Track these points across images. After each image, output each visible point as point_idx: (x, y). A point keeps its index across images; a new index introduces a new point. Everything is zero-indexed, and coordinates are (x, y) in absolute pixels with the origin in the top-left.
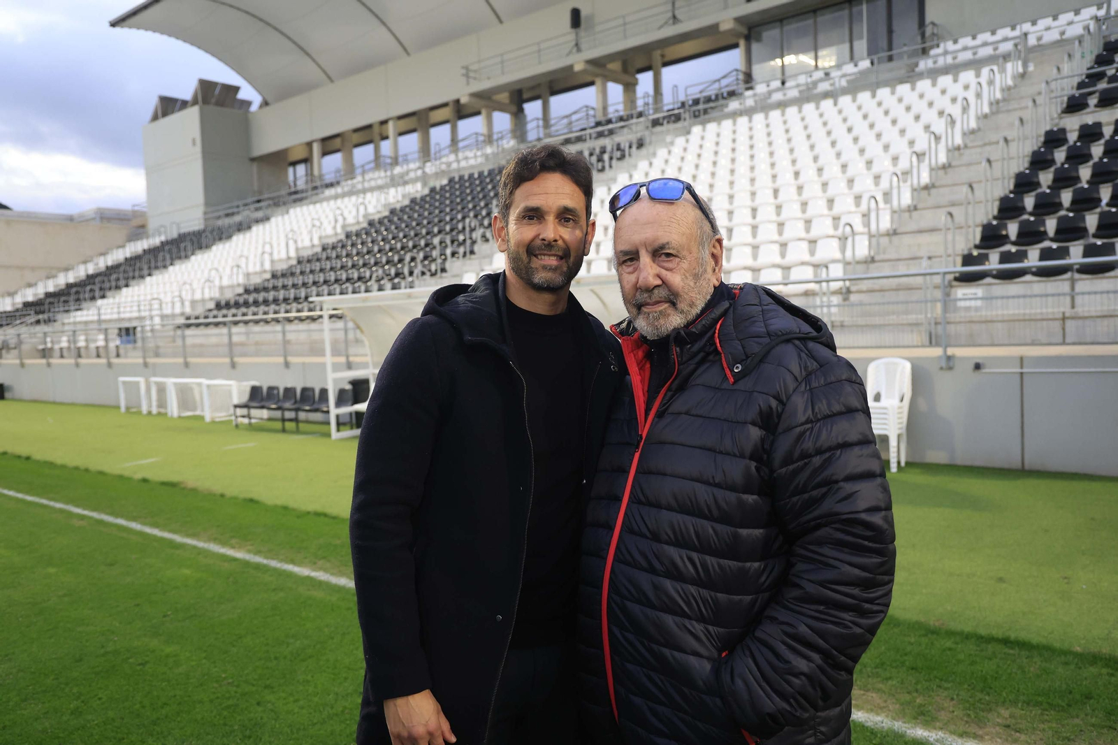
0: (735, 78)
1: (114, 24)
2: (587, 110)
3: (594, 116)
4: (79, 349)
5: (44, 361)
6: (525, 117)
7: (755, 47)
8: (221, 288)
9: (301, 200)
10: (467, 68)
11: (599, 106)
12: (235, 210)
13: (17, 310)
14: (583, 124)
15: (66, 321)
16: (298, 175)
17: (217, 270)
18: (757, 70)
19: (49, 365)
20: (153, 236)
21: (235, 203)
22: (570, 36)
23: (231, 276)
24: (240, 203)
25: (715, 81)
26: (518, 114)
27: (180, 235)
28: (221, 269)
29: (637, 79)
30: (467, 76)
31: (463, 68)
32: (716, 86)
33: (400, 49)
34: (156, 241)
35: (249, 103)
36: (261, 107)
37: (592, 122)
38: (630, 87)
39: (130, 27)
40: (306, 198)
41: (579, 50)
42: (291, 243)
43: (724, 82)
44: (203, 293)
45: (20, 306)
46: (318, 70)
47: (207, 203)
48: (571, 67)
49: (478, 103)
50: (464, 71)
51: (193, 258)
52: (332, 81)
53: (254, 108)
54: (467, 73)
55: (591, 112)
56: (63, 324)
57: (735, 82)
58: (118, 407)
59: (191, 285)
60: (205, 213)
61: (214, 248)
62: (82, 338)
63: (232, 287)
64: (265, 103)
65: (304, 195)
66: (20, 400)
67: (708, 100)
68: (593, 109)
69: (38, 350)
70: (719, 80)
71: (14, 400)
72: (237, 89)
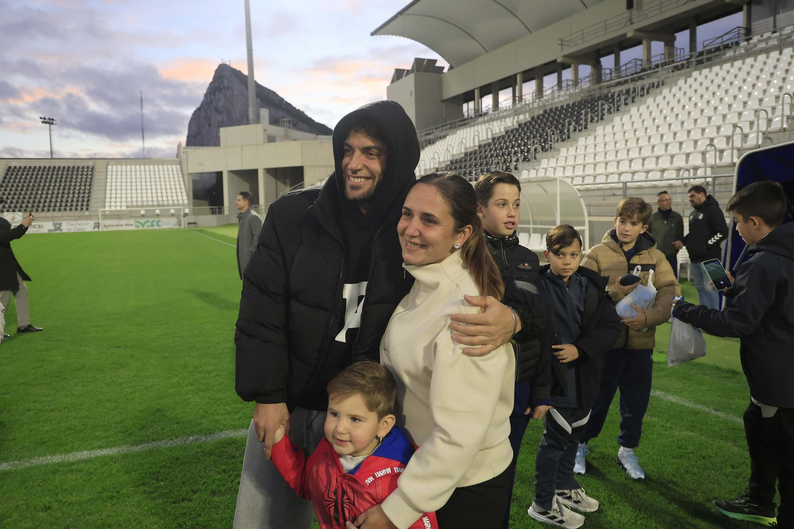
0: (737, 33)
1: (373, 34)
2: (636, 62)
3: (641, 65)
6: (601, 66)
7: (755, 9)
8: (439, 162)
9: (465, 124)
10: (562, 40)
11: (645, 58)
12: (431, 131)
14: (632, 70)
16: (470, 108)
17: (438, 154)
18: (755, 25)
21: (431, 127)
22: (626, 14)
23: (444, 157)
24: (434, 127)
25: (719, 38)
26: (597, 65)
28: (440, 154)
29: (675, 37)
30: (562, 45)
31: (559, 40)
32: (720, 40)
33: (527, 31)
35: (443, 68)
36: (449, 70)
37: (639, 69)
38: (670, 43)
39: (380, 35)
40: (468, 123)
41: (632, 23)
42: (476, 138)
43: (725, 38)
44: (430, 166)
46: (480, 46)
48: (625, 34)
49: (567, 61)
50: (560, 42)
51: (426, 148)
52: (487, 52)
53: (445, 71)
54: (562, 43)
55: (639, 62)
57: (737, 36)
59: (424, 161)
61: (437, 143)
63: (444, 162)
64: (451, 68)
65: (467, 121)
67: (710, 52)
68: (641, 60)
70: (722, 37)
72: (435, 61)
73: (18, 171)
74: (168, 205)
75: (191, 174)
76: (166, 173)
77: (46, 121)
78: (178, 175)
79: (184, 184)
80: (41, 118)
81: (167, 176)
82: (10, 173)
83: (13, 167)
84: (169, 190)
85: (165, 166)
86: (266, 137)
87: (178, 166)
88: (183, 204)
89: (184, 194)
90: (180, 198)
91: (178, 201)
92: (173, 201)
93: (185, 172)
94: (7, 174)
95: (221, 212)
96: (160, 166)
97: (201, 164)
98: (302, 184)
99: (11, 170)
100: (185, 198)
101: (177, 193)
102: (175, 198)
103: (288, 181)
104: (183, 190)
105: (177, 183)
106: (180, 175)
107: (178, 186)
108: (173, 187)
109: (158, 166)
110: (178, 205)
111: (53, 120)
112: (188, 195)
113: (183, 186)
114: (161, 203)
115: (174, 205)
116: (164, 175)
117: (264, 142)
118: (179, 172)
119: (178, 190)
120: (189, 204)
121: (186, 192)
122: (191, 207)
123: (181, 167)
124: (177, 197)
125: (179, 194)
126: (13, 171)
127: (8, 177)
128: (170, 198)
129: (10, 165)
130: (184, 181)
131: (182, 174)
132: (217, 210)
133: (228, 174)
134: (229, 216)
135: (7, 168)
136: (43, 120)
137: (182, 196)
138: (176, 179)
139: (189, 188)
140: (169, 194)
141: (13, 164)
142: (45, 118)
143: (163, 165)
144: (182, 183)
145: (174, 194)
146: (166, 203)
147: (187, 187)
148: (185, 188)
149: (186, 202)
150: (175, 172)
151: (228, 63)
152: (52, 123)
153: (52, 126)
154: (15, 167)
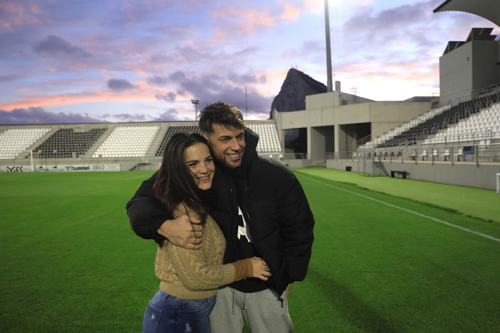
1: (435, 11)
4: (433, 156)
5: (414, 162)
13: (392, 140)
15: (423, 144)
19: (416, 163)
20: (444, 105)
27: (460, 104)
34: (446, 108)
45: (393, 138)
47: (474, 87)
56: (422, 145)
58: (496, 190)
60: (472, 92)
62: (435, 151)
66: (414, 180)
69: (411, 157)
71: (409, 179)
72: (491, 29)
73: (175, 129)
74: (268, 152)
75: (284, 130)
76: (266, 129)
77: (194, 102)
78: (274, 131)
79: (279, 137)
80: (192, 100)
81: (266, 132)
82: (170, 131)
83: (172, 127)
84: (268, 141)
85: (265, 125)
86: (341, 101)
87: (274, 125)
88: (278, 152)
89: (279, 144)
90: (276, 147)
91: (275, 149)
92: (271, 149)
93: (279, 129)
94: (168, 131)
95: (305, 157)
96: (262, 125)
97: (291, 123)
98: (370, 136)
99: (171, 129)
100: (280, 147)
101: (273, 143)
102: (273, 147)
103: (355, 135)
104: (278, 141)
105: (274, 136)
106: (276, 131)
107: (274, 139)
108: (271, 139)
109: (261, 125)
110: (275, 152)
111: (198, 101)
112: (281, 145)
113: (278, 139)
114: (263, 150)
115: (272, 152)
116: (265, 131)
117: (340, 105)
118: (275, 129)
119: (275, 141)
120: (282, 151)
121: (280, 142)
122: (284, 154)
123: (276, 126)
124: (274, 146)
125: (275, 144)
126: (172, 129)
127: (169, 133)
128: (269, 147)
129: (170, 126)
130: (278, 135)
131: (277, 130)
132: (303, 156)
133: (311, 130)
134: (311, 160)
135: (168, 127)
136: (192, 101)
137: (277, 146)
138: (273, 134)
139: (282, 140)
140: (269, 144)
141: (173, 125)
142: (193, 100)
143: (264, 124)
144: (277, 136)
145: (272, 144)
146: (266, 150)
147: (281, 139)
148: (279, 140)
149: (280, 150)
150: (272, 129)
151: (295, 68)
152: (197, 103)
153: (197, 105)
154: (173, 127)
